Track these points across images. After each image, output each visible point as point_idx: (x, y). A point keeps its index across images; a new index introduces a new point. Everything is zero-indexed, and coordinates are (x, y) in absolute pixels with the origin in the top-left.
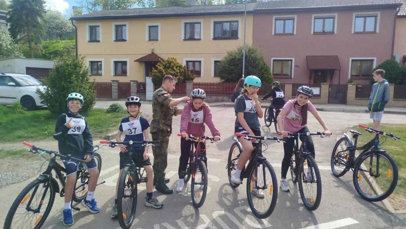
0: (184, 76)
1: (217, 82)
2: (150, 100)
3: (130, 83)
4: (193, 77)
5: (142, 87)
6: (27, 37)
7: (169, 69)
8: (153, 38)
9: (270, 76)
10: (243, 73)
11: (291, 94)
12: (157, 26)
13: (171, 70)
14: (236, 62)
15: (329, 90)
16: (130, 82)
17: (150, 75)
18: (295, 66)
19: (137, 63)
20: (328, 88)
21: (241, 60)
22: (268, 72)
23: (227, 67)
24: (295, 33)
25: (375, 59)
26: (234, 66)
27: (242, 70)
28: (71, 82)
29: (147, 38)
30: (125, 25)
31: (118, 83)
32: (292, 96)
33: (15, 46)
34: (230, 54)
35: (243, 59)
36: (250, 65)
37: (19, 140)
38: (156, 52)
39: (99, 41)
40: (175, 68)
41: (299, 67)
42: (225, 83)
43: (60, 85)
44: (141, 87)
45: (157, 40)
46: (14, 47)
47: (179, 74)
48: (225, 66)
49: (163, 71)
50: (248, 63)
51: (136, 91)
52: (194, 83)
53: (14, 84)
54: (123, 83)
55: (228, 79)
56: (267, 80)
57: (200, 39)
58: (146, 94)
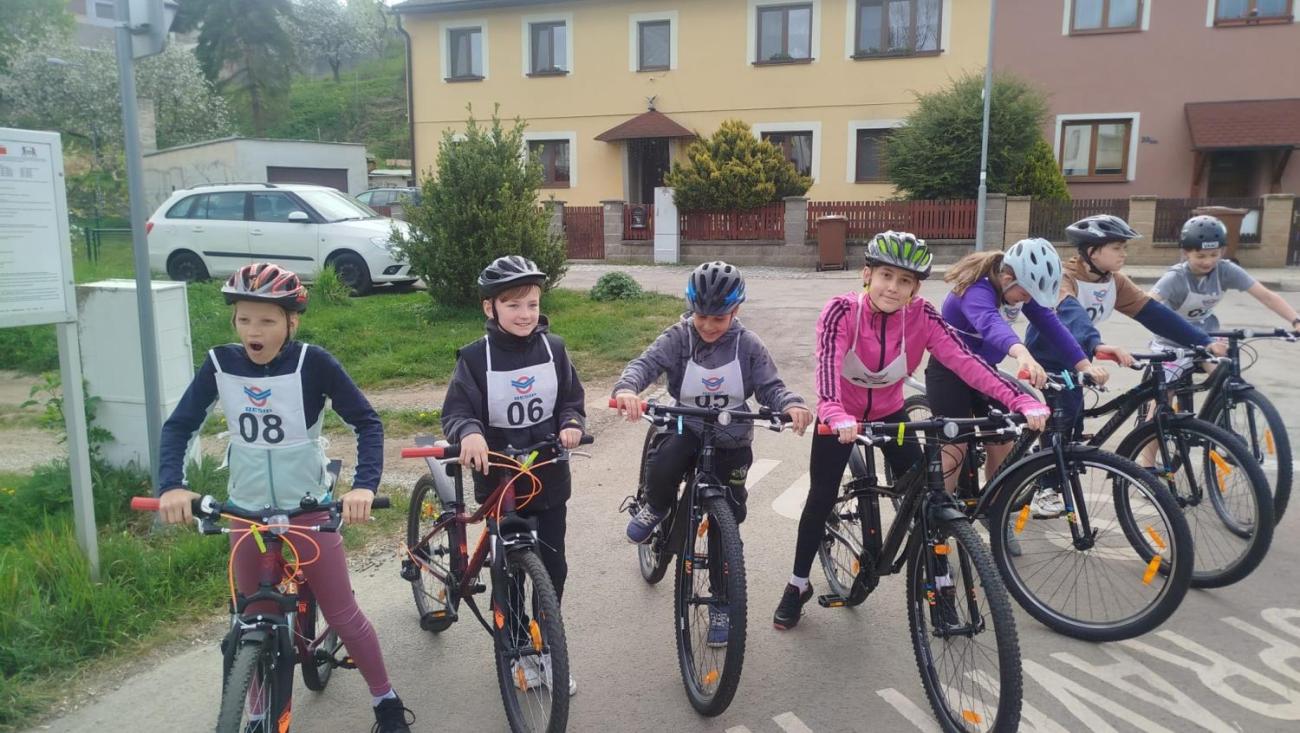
0: (777, 181)
1: (880, 200)
2: (667, 261)
3: (602, 208)
4: (805, 184)
5: (638, 220)
6: (246, 73)
7: (731, 160)
8: (652, 60)
9: (1054, 178)
10: (984, 165)
11: (1151, 236)
12: (667, 23)
13: (738, 161)
14: (957, 129)
15: (1292, 220)
16: (602, 205)
17: (666, 181)
18: (1143, 142)
19: (602, 144)
20: (1290, 212)
21: (974, 124)
22: (1047, 163)
23: (923, 148)
24: (1145, 25)
26: (948, 143)
27: (980, 157)
28: (496, 206)
29: (633, 64)
30: (563, 23)
31: (564, 208)
32: (1154, 241)
33: (217, 103)
34: (928, 105)
35: (982, 120)
36: (1005, 140)
37: (388, 382)
38: (660, 108)
39: (479, 79)
40: (749, 158)
41: (1155, 142)
42: (917, 202)
43: (464, 215)
44: (636, 223)
45: (667, 68)
46: (215, 106)
47: (763, 176)
48: (919, 147)
49: (712, 165)
50: (997, 133)
51: (620, 233)
52: (810, 203)
53: (304, 216)
54: (579, 208)
55: (928, 188)
56: (1046, 189)
57: (808, 60)
58: (652, 245)
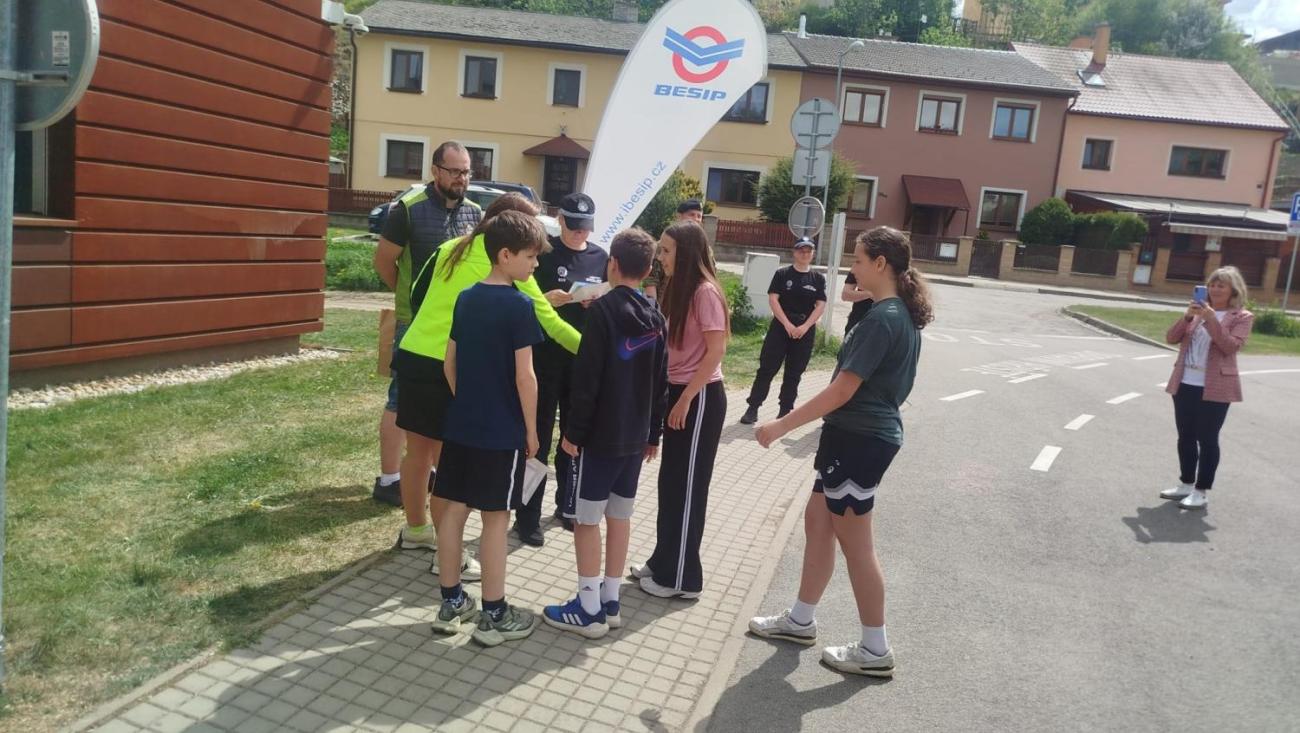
12: (577, 72)
15: (972, 251)
18: (879, 195)
24: (884, 125)
25: (1025, 193)
29: (551, 99)
30: (494, 60)
39: (418, 92)
41: (886, 196)
45: (575, 105)
